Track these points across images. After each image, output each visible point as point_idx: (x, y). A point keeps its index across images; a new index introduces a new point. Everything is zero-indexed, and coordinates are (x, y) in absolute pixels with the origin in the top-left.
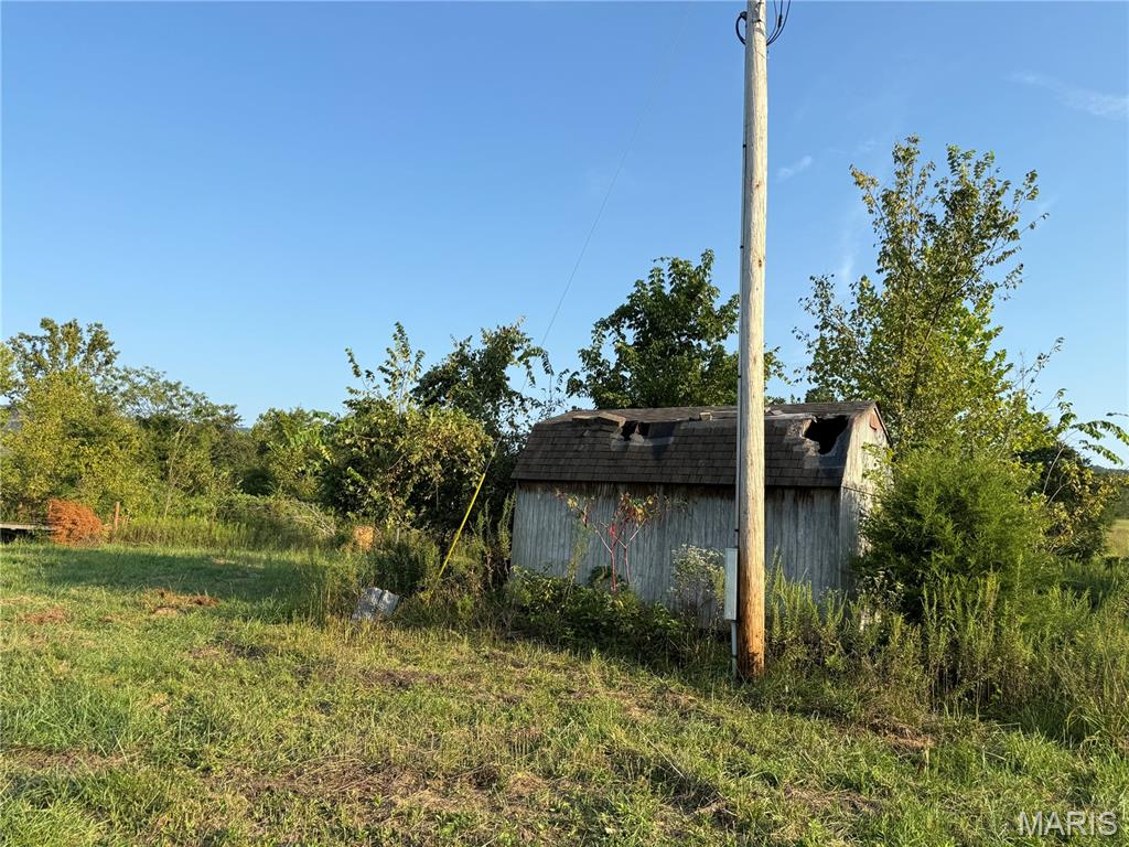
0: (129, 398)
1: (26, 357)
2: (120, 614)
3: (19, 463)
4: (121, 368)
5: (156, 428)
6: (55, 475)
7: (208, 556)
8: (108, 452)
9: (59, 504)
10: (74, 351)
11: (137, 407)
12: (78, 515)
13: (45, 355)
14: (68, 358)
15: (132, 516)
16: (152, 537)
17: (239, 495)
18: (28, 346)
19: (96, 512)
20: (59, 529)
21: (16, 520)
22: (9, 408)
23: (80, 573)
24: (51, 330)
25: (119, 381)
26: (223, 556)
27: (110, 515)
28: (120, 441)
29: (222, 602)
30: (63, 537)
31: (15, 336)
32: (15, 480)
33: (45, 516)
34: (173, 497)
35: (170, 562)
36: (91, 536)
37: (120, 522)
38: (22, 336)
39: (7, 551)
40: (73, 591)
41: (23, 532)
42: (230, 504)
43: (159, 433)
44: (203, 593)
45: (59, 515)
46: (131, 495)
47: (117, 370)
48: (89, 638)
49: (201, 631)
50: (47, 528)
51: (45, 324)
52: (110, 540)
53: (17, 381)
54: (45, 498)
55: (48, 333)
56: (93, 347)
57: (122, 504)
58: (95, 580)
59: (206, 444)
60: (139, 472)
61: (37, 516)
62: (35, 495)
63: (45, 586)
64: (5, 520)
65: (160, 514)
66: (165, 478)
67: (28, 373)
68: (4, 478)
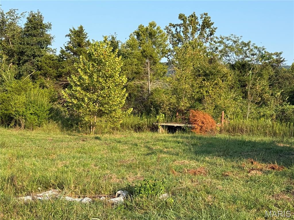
0: (224, 53)
1: (173, 35)
2: (232, 172)
3: (175, 91)
4: (219, 37)
5: (239, 69)
6: (192, 98)
7: (274, 142)
8: (216, 84)
9: (195, 113)
10: (195, 30)
11: (228, 58)
12: (204, 118)
13: (182, 34)
14: (192, 34)
15: (231, 119)
16: (242, 131)
17: (288, 106)
18: (173, 30)
19: (213, 117)
20: (196, 126)
21: (176, 122)
22: (167, 64)
23: (209, 149)
24: (183, 20)
25: (218, 44)
26: (282, 142)
27: (219, 119)
28: (222, 77)
29: (286, 169)
30: (198, 130)
31: (168, 25)
32: (174, 100)
33: (189, 119)
34: (251, 108)
35: (254, 144)
36: (212, 130)
37: (225, 122)
38: (171, 25)
39: (174, 137)
40: (207, 159)
41: (180, 127)
42: (283, 111)
43: (241, 72)
44: (274, 163)
45: (195, 118)
46: (229, 107)
47: (217, 38)
48: (219, 185)
49: (277, 184)
50: (190, 125)
51: (181, 17)
52: (221, 132)
53: (170, 49)
54: (188, 109)
55: (182, 22)
56: (204, 27)
57: (225, 112)
58: (217, 153)
59: (266, 77)
60: (232, 95)
61: (185, 119)
62: (183, 108)
63: (193, 156)
64: (171, 121)
65: (245, 117)
66: (245, 97)
67: (175, 44)
68: (169, 100)
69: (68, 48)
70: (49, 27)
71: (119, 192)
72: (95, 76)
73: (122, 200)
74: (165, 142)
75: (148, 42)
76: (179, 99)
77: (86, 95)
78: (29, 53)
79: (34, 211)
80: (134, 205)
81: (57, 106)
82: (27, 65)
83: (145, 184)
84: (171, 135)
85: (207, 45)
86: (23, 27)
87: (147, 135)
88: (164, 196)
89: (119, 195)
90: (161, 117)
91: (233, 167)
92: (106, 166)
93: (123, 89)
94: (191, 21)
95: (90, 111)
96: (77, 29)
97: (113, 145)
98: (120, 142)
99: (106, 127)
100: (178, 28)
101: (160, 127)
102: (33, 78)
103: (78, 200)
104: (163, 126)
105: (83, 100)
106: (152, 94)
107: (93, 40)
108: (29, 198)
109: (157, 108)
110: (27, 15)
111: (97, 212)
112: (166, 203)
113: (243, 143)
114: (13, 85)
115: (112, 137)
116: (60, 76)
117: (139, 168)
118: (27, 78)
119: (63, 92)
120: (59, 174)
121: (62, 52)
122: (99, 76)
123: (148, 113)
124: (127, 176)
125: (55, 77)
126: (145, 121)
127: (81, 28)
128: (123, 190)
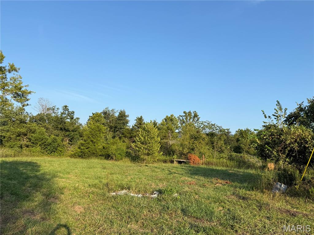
0: (204, 128)
1: (181, 120)
2: (208, 184)
3: (181, 145)
4: (201, 121)
5: (210, 136)
6: (189, 148)
7: (227, 170)
8: (200, 142)
9: (191, 155)
10: (191, 118)
11: (205, 131)
12: (195, 158)
13: (185, 120)
14: (189, 120)
15: (207, 158)
16: (212, 164)
17: (233, 153)
18: (181, 118)
19: (199, 157)
20: (191, 161)
21: (182, 159)
22: (178, 133)
23: (197, 173)
24: (185, 114)
25: (201, 125)
26: (231, 170)
27: (202, 158)
28: (203, 139)
29: (233, 183)
30: (192, 163)
31: (179, 116)
32: (181, 149)
33: (188, 158)
34: (216, 154)
35: (218, 171)
36: (198, 163)
37: (204, 160)
38: (180, 116)
39: (181, 166)
40: (196, 177)
41: (184, 162)
42: (231, 156)
43: (211, 137)
44: (227, 180)
45: (191, 158)
46: (206, 153)
47: (200, 122)
48: (202, 190)
49: (228, 191)
50: (189, 161)
51: (184, 112)
52: (202, 164)
53: (180, 126)
54: (188, 153)
55: (185, 115)
56: (194, 117)
57: (204, 155)
58: (200, 175)
59: (223, 139)
60: (207, 147)
61: (186, 158)
62: (185, 153)
63: (190, 175)
64: (180, 159)
65: (213, 158)
66: (213, 148)
67: (182, 124)
68: (179, 149)
69: (135, 125)
70: (128, 116)
71: (155, 192)
72: (146, 138)
73: (156, 196)
74: (177, 168)
75: (170, 123)
76: (183, 148)
77: (142, 146)
78: (119, 127)
79: (116, 200)
80: (162, 199)
81: (129, 150)
82: (118, 133)
83: (167, 189)
84: (180, 165)
85: (196, 125)
86: (117, 116)
87: (169, 165)
88: (176, 195)
89: (155, 194)
90: (175, 157)
91: (208, 181)
92: (150, 179)
93: (158, 143)
94: (189, 114)
95: (144, 153)
96: (139, 117)
97: (153, 169)
98: (156, 168)
99: (151, 160)
100: (183, 117)
101: (175, 161)
102: (120, 138)
103: (136, 195)
104: (176, 161)
105: (141, 149)
106: (171, 146)
107: (147, 122)
108: (114, 194)
109: (174, 152)
110: (119, 111)
111: (144, 202)
112: (177, 198)
113: (213, 170)
114: (111, 141)
115: (153, 165)
116: (131, 137)
117: (165, 180)
118: (117, 138)
119: (132, 144)
120: (128, 183)
121: (133, 127)
122: (148, 138)
123: (170, 154)
124: (159, 184)
125: (129, 138)
126: (168, 158)
127: (141, 117)
128: (157, 191)
